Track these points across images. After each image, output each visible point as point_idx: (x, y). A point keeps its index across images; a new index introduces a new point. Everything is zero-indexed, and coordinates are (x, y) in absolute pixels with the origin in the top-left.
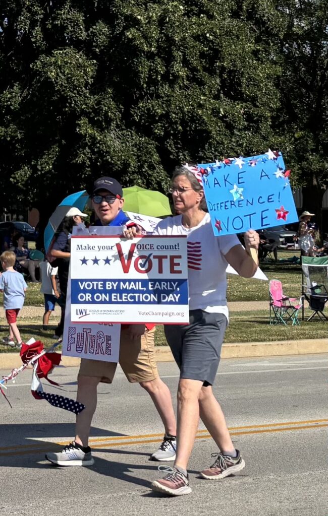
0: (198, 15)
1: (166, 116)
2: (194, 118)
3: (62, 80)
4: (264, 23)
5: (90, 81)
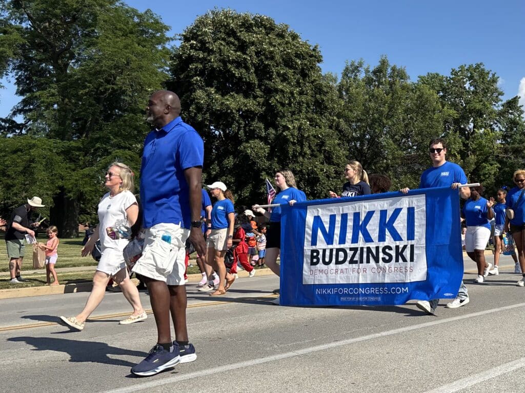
3: (253, 154)
5: (267, 155)
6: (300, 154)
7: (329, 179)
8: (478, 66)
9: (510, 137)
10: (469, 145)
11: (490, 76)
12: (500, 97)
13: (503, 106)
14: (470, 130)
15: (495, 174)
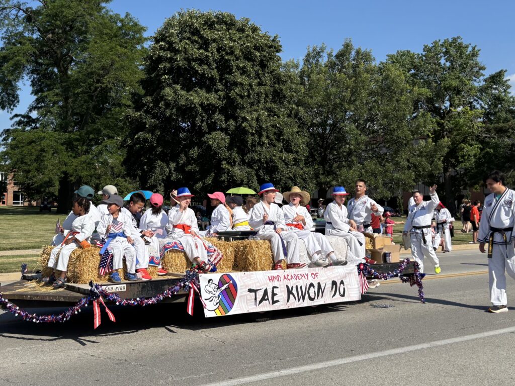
0: (273, 116)
1: (259, 160)
2: (271, 161)
3: (215, 145)
4: (301, 119)
5: (227, 145)
6: (259, 143)
7: (288, 167)
8: (455, 40)
9: (495, 114)
10: (445, 125)
11: (470, 49)
12: (481, 71)
13: (485, 81)
14: (446, 108)
15: (475, 155)
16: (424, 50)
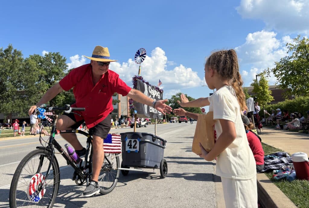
14: (53, 80)
16: (45, 56)
